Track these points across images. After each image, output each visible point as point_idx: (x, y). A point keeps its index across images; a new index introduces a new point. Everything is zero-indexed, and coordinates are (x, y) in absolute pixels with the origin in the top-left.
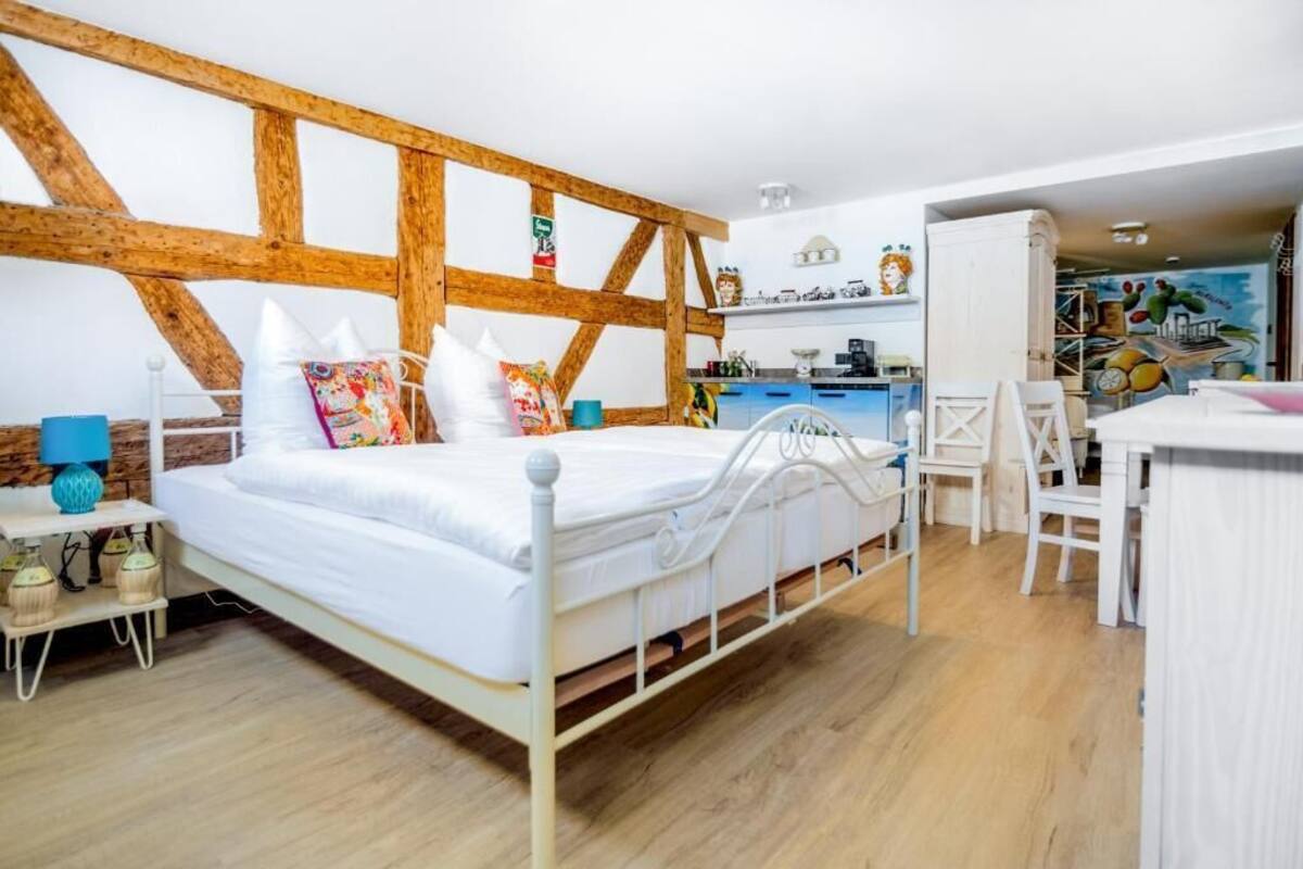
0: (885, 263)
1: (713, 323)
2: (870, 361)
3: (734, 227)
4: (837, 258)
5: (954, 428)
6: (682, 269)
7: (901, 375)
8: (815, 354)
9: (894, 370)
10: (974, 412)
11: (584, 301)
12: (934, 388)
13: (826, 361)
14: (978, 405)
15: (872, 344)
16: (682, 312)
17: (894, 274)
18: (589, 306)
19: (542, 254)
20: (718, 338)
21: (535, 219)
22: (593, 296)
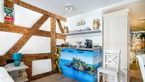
0: (94, 23)
1: (63, 37)
2: (91, 44)
3: (67, 19)
4: (85, 23)
5: (109, 60)
6: (55, 26)
7: (97, 48)
8: (81, 43)
9: (96, 46)
10: (114, 57)
11: (25, 30)
12: (105, 51)
13: (83, 44)
14: (115, 55)
15: (91, 41)
16: (55, 34)
17: (96, 25)
18: (27, 31)
19: (7, 17)
20: (65, 40)
21: (5, 8)
22: (28, 29)
